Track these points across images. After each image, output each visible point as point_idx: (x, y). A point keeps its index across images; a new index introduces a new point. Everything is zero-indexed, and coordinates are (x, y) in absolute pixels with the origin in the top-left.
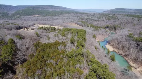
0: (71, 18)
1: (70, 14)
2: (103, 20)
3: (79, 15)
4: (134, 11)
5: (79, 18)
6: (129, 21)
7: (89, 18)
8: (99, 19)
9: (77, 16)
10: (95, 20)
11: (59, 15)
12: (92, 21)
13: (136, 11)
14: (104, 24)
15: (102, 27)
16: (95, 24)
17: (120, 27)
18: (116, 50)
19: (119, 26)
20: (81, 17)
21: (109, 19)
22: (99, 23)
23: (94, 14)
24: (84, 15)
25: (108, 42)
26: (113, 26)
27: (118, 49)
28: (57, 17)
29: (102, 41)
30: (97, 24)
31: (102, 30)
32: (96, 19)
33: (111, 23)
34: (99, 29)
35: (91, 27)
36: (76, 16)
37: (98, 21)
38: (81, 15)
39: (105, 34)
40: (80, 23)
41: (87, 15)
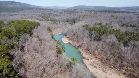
0: (32, 14)
1: (32, 10)
2: (64, 14)
3: (42, 11)
4: (93, 8)
5: (41, 13)
6: (87, 14)
7: (51, 14)
8: (61, 14)
9: (39, 12)
10: (57, 15)
11: (18, 11)
12: (54, 16)
14: (64, 18)
16: (57, 19)
17: (79, 20)
18: (71, 42)
20: (43, 12)
21: (70, 14)
22: (60, 17)
23: (57, 10)
24: (47, 11)
25: (65, 35)
26: (73, 19)
27: (73, 40)
28: (16, 13)
29: (60, 34)
31: (61, 23)
32: (58, 14)
34: (58, 22)
35: (50, 21)
36: (38, 12)
37: (60, 15)
38: (44, 11)
39: (64, 27)
40: (40, 18)
41: (50, 11)
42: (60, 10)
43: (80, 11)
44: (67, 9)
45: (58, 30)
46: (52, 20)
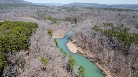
0: (27, 11)
1: (26, 7)
2: (62, 12)
3: (37, 7)
5: (36, 10)
7: (47, 11)
8: (59, 12)
9: (35, 9)
10: (54, 13)
11: (12, 8)
12: (51, 13)
13: (91, 5)
14: (63, 16)
15: (61, 20)
16: (55, 17)
17: (81, 19)
18: (81, 51)
19: (80, 17)
20: (39, 9)
21: (69, 11)
22: (58, 15)
23: (53, 7)
24: (42, 8)
25: (70, 39)
26: (74, 18)
27: (84, 48)
28: (8, 10)
29: (62, 37)
30: (57, 17)
31: (62, 22)
32: (55, 11)
33: (72, 15)
34: (58, 21)
35: (48, 19)
36: (33, 9)
37: (58, 13)
38: (39, 8)
39: (65, 27)
40: (36, 16)
41: (46, 8)
42: (56, 7)
43: (80, 9)
44: (64, 5)
45: (59, 31)
46: (50, 19)
